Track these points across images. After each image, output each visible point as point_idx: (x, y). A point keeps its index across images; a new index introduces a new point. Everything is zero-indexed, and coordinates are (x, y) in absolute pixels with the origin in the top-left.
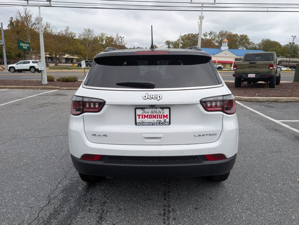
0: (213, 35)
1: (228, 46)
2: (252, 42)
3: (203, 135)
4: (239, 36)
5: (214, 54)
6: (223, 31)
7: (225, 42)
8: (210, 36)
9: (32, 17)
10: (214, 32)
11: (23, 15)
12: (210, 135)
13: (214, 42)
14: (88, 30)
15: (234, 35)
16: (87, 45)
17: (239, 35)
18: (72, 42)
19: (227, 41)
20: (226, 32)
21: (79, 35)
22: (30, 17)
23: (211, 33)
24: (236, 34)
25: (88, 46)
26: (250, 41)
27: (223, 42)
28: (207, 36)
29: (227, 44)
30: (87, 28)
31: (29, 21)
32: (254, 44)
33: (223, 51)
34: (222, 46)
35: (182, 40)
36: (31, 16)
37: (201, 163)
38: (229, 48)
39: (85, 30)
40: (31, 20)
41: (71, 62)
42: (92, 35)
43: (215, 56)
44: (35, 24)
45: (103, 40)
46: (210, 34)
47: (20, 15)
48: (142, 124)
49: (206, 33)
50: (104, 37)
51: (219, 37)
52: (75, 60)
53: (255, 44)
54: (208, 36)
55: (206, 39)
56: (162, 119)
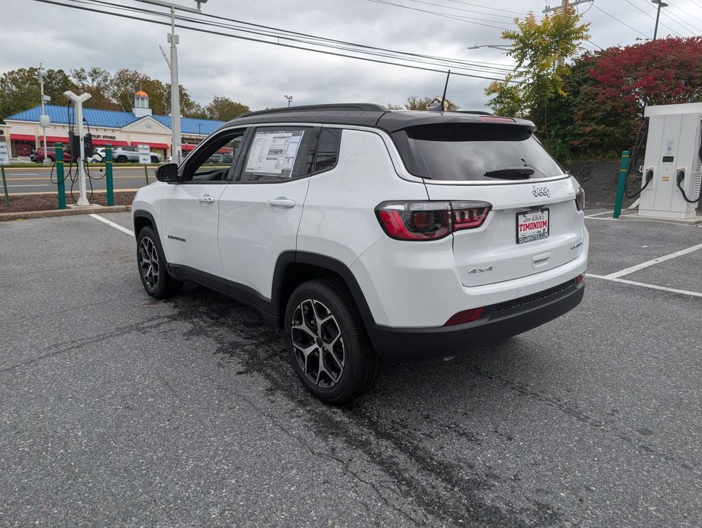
0: (102, 77)
1: (149, 108)
2: (194, 102)
4: (165, 86)
5: (120, 126)
6: (127, 71)
7: (143, 99)
8: (93, 80)
10: (102, 70)
13: (107, 95)
15: (153, 81)
17: (163, 84)
19: (147, 95)
20: (134, 75)
23: (95, 73)
24: (158, 81)
26: (192, 100)
27: (138, 98)
28: (85, 78)
29: (146, 103)
32: (198, 106)
33: (140, 118)
34: (136, 105)
35: (15, 84)
38: (153, 113)
43: (123, 129)
46: (92, 76)
48: (526, 240)
49: (83, 70)
51: (118, 85)
53: (202, 107)
54: (89, 79)
55: (83, 85)
56: (541, 229)
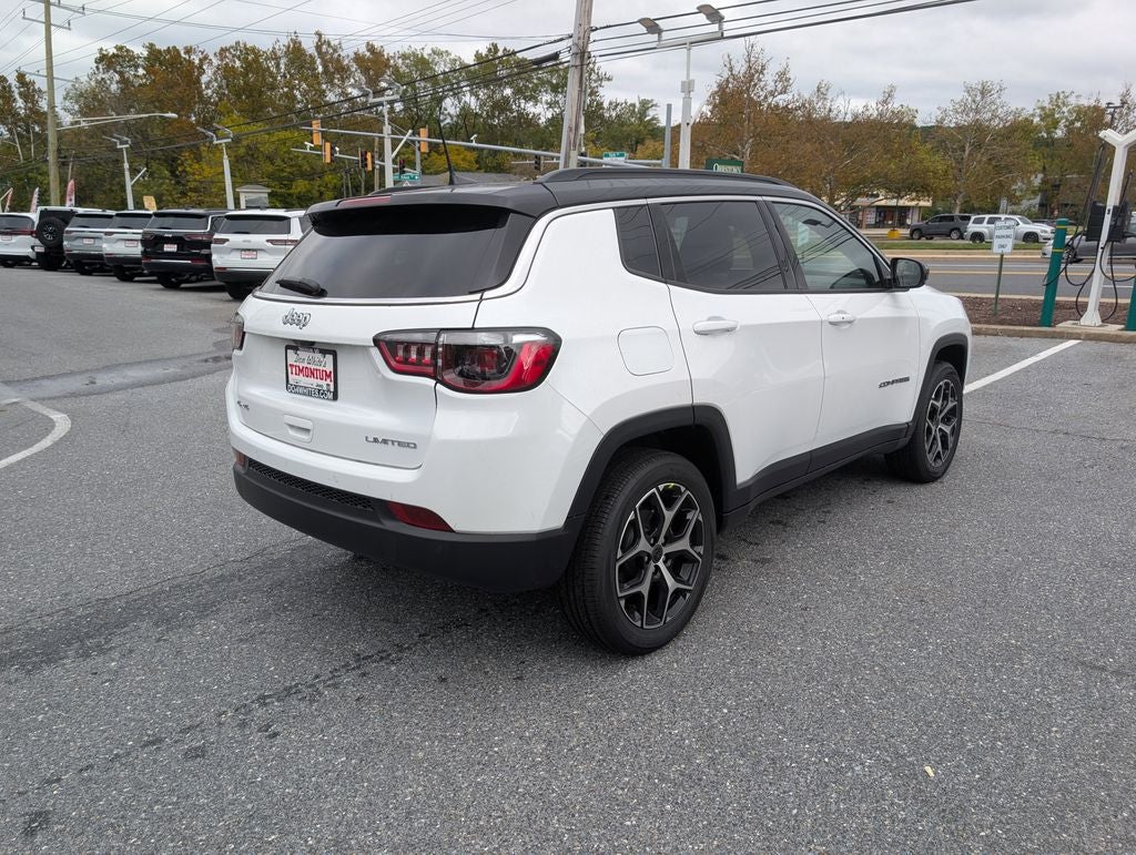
3: (385, 441)
9: (765, 72)
11: (740, 68)
12: (400, 444)
14: (980, 87)
16: (967, 152)
18: (896, 146)
21: (939, 112)
22: (762, 72)
25: (969, 155)
30: (974, 82)
31: (755, 85)
36: (763, 67)
37: (380, 522)
39: (969, 90)
40: (762, 84)
41: (899, 220)
42: (993, 107)
44: (772, 94)
45: (1055, 124)
47: (731, 69)
48: (299, 390)
50: (1065, 109)
52: (917, 211)
56: (324, 383)
